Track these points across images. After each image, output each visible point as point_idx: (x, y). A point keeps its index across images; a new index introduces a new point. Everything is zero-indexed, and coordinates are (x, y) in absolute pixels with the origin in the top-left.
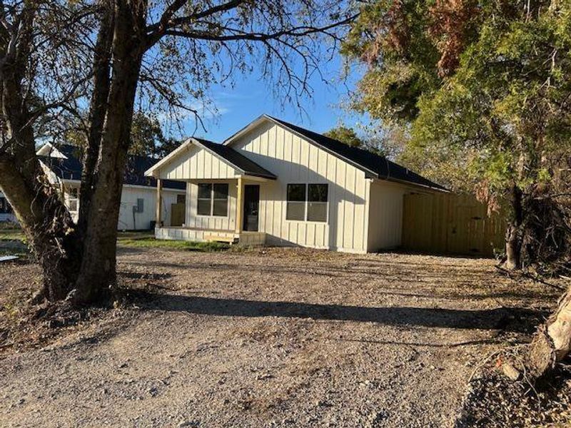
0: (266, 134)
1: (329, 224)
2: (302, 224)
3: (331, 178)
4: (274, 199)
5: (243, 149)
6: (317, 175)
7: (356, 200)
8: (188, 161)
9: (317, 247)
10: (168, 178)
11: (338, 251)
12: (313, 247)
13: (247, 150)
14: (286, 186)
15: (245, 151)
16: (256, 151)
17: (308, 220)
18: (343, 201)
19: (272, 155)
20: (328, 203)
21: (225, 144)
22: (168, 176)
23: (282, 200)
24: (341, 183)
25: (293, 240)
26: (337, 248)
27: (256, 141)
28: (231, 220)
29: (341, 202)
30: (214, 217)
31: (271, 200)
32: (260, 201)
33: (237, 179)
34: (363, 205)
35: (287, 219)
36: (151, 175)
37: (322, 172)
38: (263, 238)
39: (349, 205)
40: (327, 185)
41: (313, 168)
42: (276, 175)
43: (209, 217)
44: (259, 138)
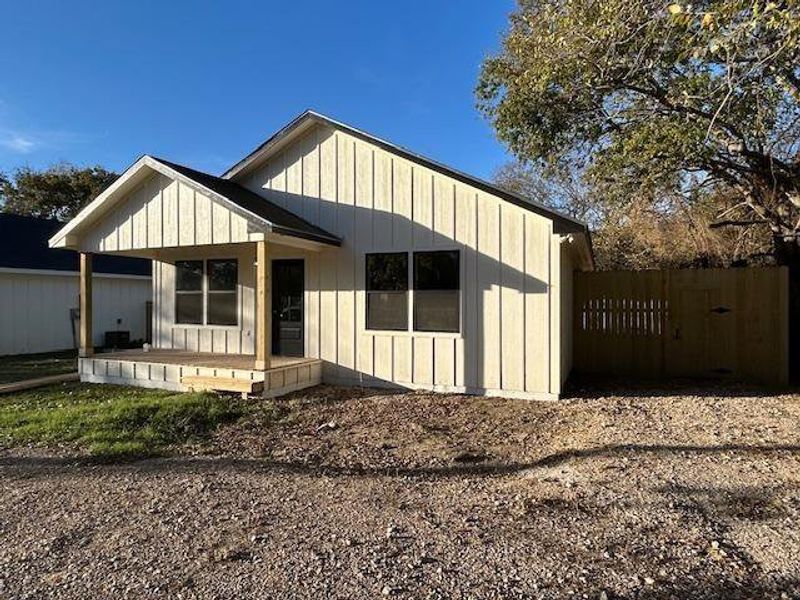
0: (314, 154)
1: (464, 337)
2: (403, 338)
3: (466, 238)
4: (338, 287)
5: (267, 186)
6: (432, 234)
7: (528, 285)
8: (143, 211)
9: (439, 389)
10: (102, 249)
11: (489, 394)
12: (430, 388)
13: (274, 188)
14: (364, 259)
15: (270, 190)
16: (294, 189)
17: (415, 329)
18: (495, 288)
19: (329, 196)
20: (461, 292)
21: (228, 177)
22: (101, 245)
23: (356, 289)
24: (489, 250)
25: (383, 373)
26: (484, 390)
27: (294, 170)
28: (245, 333)
29: (489, 289)
30: (211, 327)
31: (331, 290)
32: (306, 293)
33: (256, 243)
34: (546, 295)
35: (367, 328)
36: (62, 244)
37: (444, 228)
38: (316, 370)
39: (512, 295)
40: (457, 252)
41: (423, 218)
42: (340, 237)
43: (197, 327)
44: (299, 163)
